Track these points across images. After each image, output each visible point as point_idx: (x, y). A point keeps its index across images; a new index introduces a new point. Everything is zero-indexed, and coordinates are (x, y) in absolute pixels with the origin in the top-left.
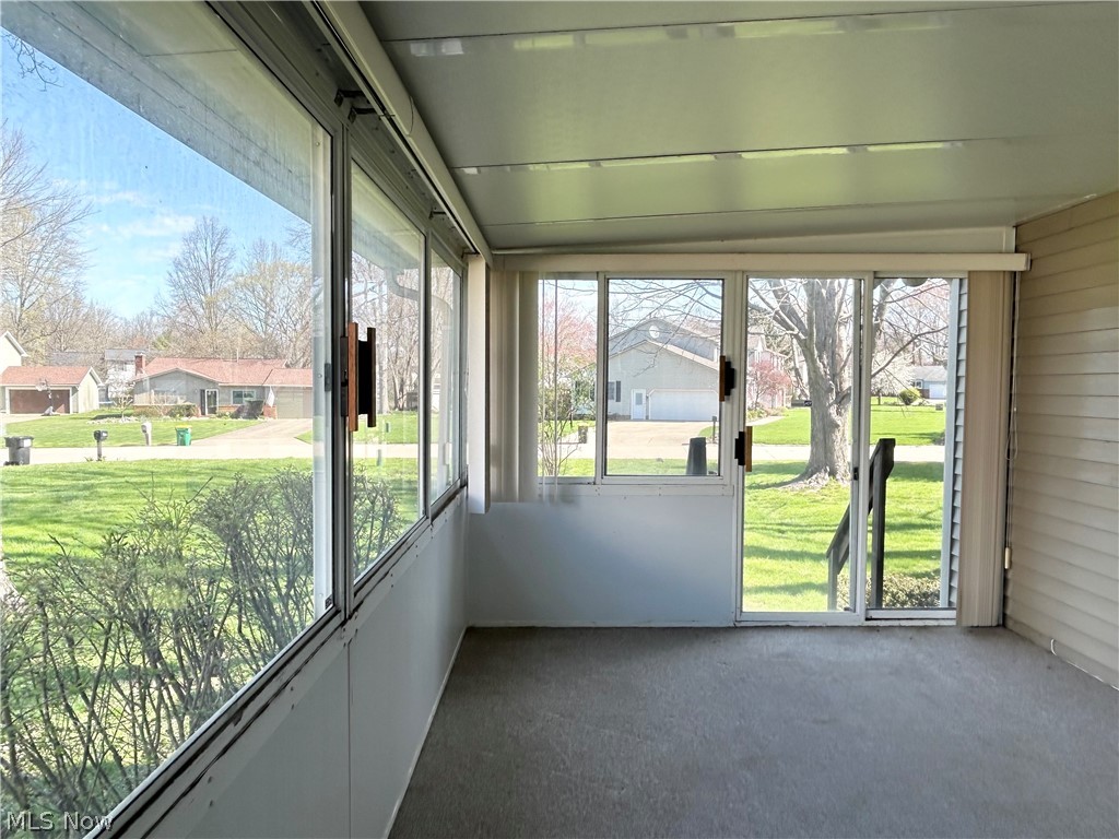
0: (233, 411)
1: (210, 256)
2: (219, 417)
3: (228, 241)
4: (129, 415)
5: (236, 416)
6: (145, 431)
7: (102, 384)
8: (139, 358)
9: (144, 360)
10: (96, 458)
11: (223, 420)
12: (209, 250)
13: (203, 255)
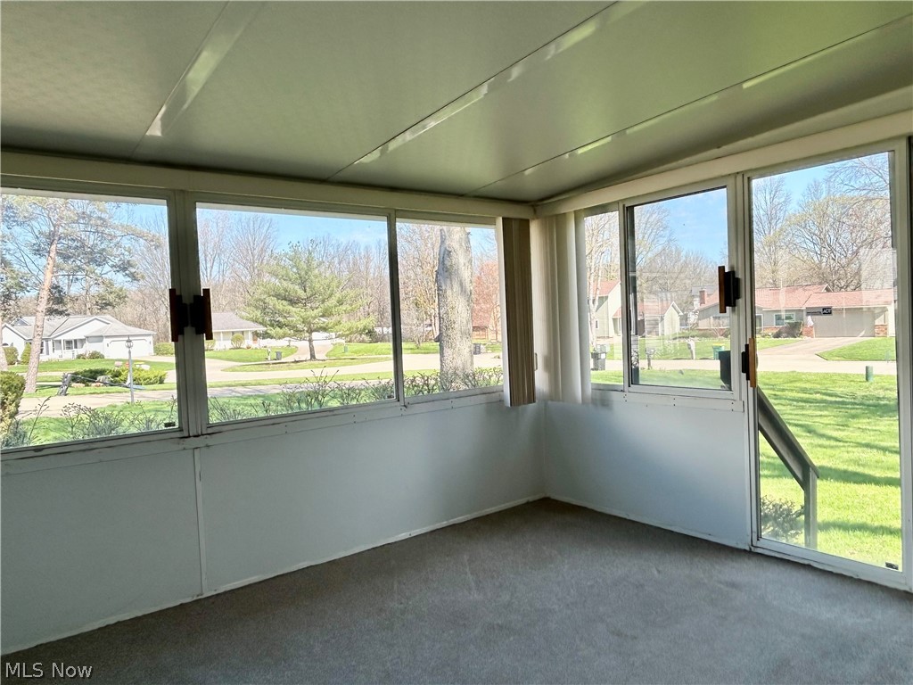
0: (775, 331)
1: (769, 203)
2: (763, 337)
3: (783, 188)
4: (693, 337)
5: (777, 336)
6: (690, 348)
7: (681, 314)
8: (702, 292)
9: (706, 294)
10: (647, 367)
11: (766, 339)
12: (768, 198)
13: (763, 202)
